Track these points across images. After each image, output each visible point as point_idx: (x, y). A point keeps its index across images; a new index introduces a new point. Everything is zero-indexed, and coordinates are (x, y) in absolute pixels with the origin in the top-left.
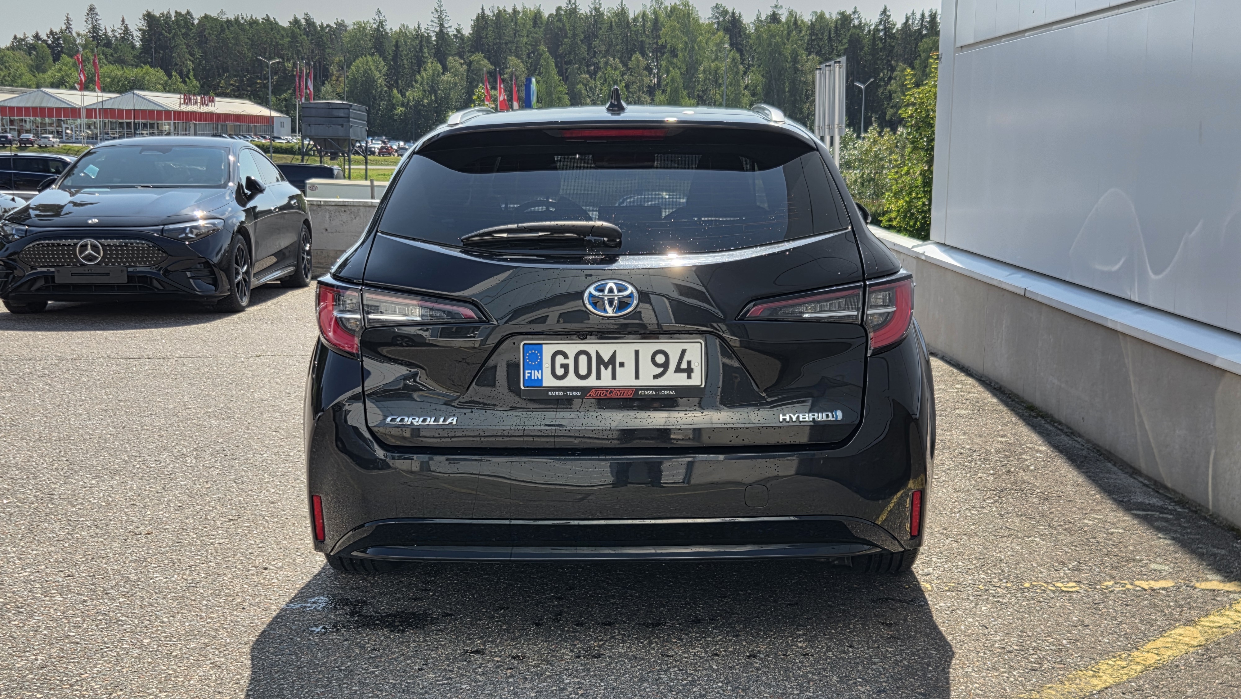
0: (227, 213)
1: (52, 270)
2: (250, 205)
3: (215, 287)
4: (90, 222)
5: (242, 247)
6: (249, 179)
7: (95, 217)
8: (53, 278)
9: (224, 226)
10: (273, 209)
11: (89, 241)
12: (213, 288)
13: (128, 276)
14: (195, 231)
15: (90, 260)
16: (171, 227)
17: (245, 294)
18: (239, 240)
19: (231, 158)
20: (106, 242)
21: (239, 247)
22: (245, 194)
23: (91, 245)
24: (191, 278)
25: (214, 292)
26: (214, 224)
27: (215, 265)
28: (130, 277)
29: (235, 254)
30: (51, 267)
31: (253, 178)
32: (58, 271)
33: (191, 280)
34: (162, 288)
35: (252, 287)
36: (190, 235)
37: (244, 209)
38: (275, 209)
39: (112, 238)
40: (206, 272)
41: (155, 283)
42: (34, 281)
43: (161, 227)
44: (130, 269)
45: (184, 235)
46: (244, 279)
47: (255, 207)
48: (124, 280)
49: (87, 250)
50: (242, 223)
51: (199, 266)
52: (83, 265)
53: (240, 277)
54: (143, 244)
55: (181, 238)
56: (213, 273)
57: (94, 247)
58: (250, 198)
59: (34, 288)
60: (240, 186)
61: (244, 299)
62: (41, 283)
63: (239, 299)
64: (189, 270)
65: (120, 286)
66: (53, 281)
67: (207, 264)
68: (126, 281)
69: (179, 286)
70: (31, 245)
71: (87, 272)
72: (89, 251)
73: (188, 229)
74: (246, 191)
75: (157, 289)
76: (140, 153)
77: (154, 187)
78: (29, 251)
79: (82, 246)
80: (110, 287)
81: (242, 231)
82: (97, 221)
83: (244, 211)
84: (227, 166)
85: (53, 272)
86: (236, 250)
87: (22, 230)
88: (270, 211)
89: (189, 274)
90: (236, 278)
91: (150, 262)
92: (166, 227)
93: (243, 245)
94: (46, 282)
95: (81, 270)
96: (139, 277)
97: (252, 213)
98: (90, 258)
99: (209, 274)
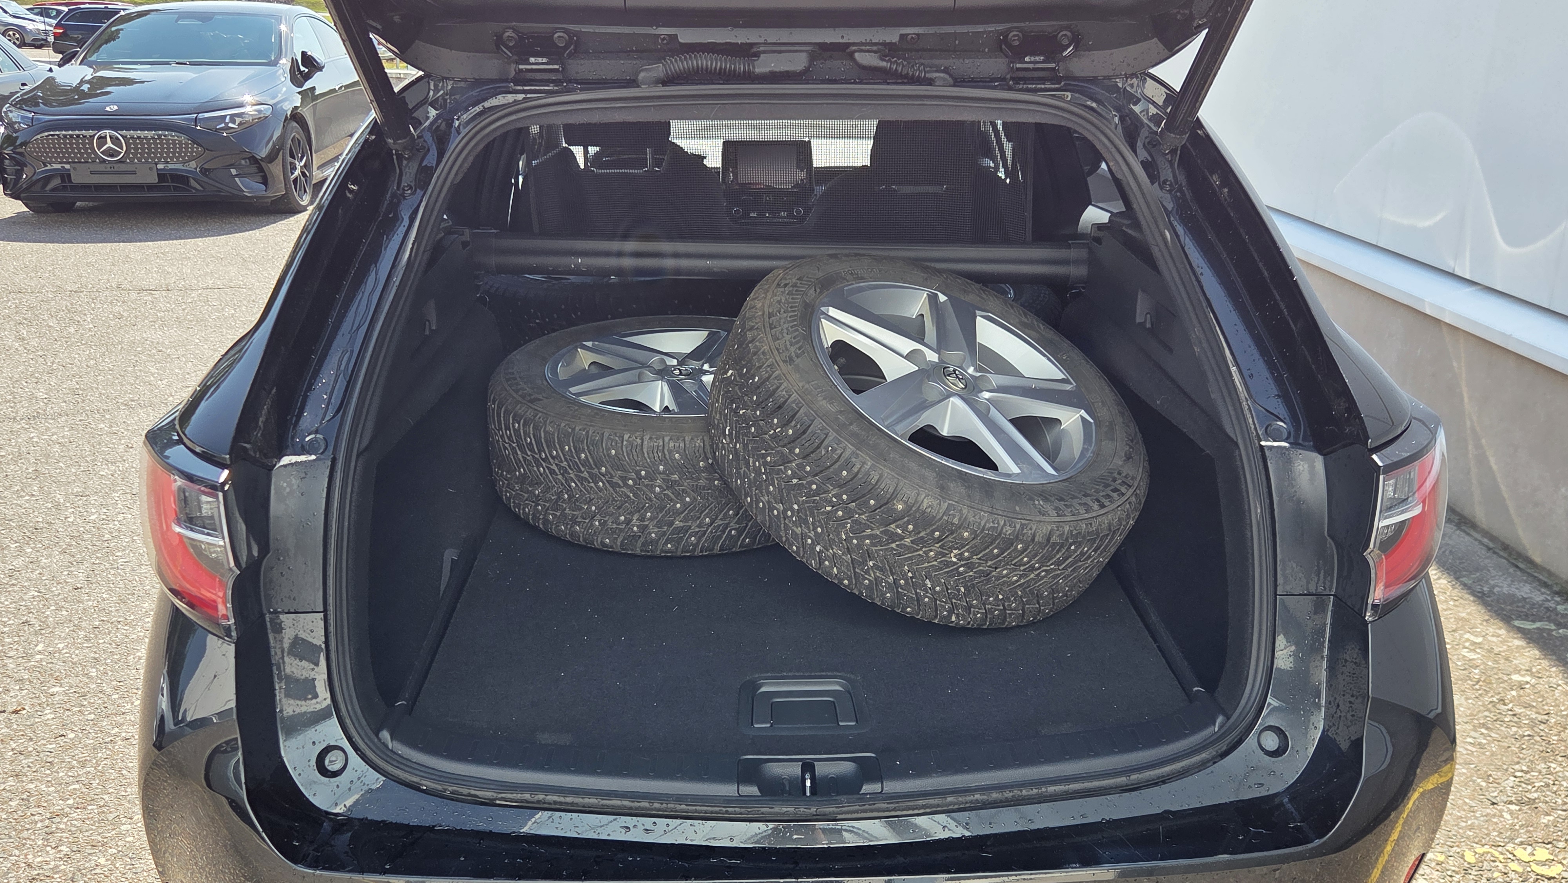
0: (280, 95)
1: (67, 166)
2: (308, 85)
3: (266, 186)
4: (108, 109)
5: (297, 136)
6: (304, 54)
7: (114, 103)
8: (69, 176)
9: (272, 113)
10: (337, 88)
11: (107, 132)
12: (263, 187)
13: (158, 174)
14: (238, 120)
15: (112, 156)
16: (207, 115)
17: (305, 191)
18: (293, 128)
19: (283, 28)
20: (129, 133)
21: (294, 136)
22: (301, 72)
23: (111, 137)
24: (236, 176)
25: (264, 193)
26: (259, 111)
27: (263, 159)
28: (162, 176)
29: (289, 146)
30: (65, 163)
31: (309, 53)
32: (74, 169)
33: (237, 179)
34: (201, 188)
35: (314, 182)
36: (231, 125)
37: (300, 90)
38: (341, 88)
39: (135, 130)
40: (254, 169)
41: (193, 183)
42: (47, 179)
43: (195, 115)
44: (160, 166)
45: (223, 125)
46: (303, 174)
47: (314, 88)
48: (153, 179)
49: (106, 143)
50: (296, 108)
51: (243, 162)
52: (104, 161)
53: (297, 173)
54: (174, 136)
55: (220, 129)
56: (261, 170)
57: (115, 140)
58: (307, 77)
59: (49, 187)
60: (294, 62)
61: (304, 197)
62: (56, 182)
63: (298, 198)
64: (232, 165)
65: (151, 187)
66: (70, 181)
67: (254, 160)
68: (157, 181)
69: (221, 186)
70: (39, 136)
71: (109, 169)
72: (109, 144)
73: (228, 117)
74: (302, 68)
75: (195, 189)
76: (176, 21)
77: (191, 64)
78: (38, 144)
79: (100, 138)
80: (139, 187)
81: (296, 117)
82: (116, 108)
83: (299, 93)
84: (278, 39)
85: (69, 170)
86: (290, 142)
87: (28, 118)
88: (334, 91)
89: (234, 172)
90: (292, 174)
91: (182, 157)
92: (201, 116)
93: (299, 134)
94: (63, 180)
95: (102, 167)
96: (171, 175)
97: (309, 95)
98: (111, 153)
99: (256, 171)
